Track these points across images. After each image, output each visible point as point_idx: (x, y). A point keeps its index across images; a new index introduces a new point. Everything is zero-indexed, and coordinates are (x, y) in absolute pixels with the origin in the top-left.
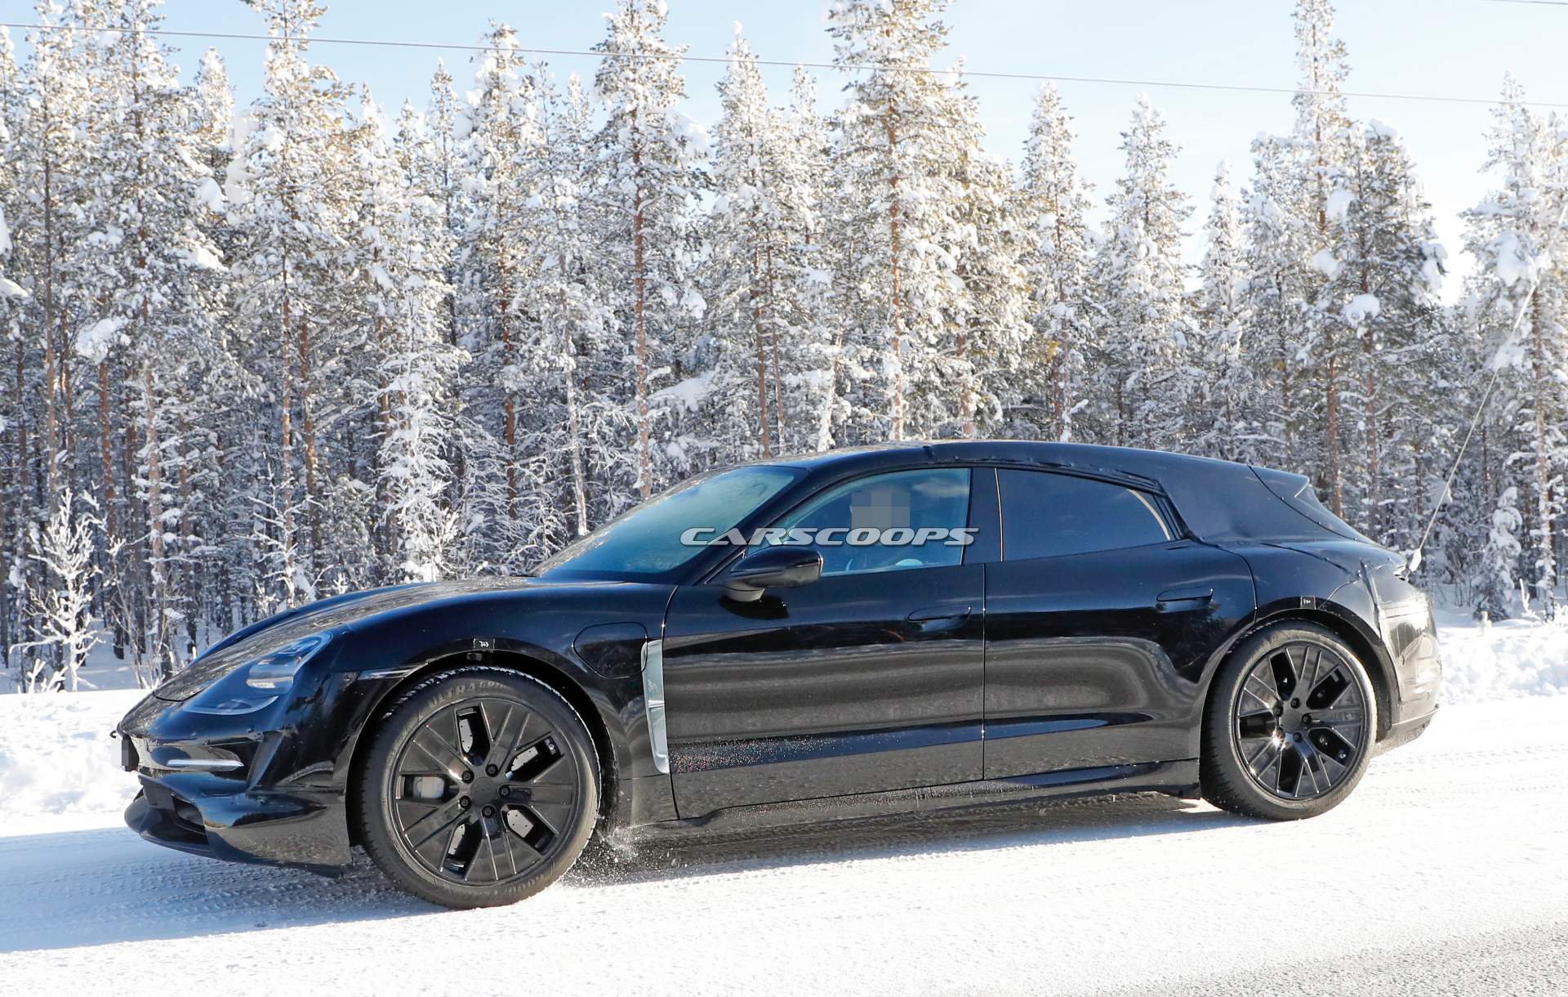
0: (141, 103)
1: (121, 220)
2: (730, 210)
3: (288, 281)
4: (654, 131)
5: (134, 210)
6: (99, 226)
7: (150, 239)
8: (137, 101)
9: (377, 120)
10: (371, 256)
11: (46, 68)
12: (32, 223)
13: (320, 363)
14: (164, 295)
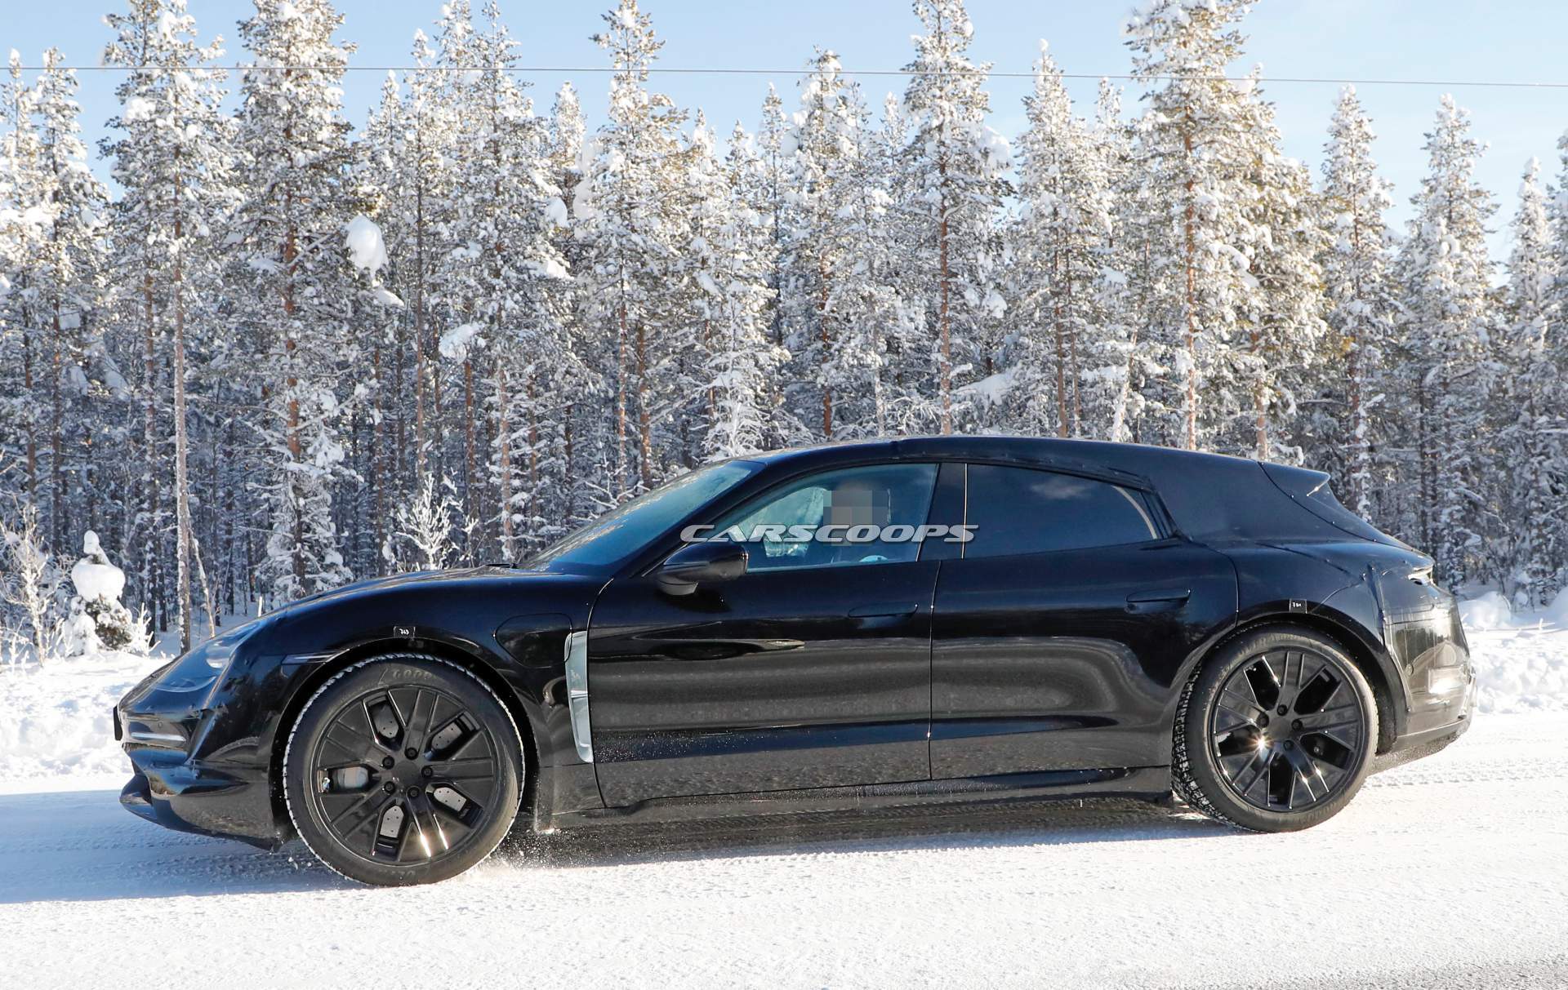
0: (499, 133)
1: (480, 237)
2: (1032, 216)
3: (625, 288)
4: (959, 144)
5: (491, 228)
6: (462, 243)
7: (505, 253)
8: (495, 131)
9: (706, 141)
10: (698, 265)
11: (420, 105)
12: (407, 241)
13: (655, 362)
14: (516, 302)
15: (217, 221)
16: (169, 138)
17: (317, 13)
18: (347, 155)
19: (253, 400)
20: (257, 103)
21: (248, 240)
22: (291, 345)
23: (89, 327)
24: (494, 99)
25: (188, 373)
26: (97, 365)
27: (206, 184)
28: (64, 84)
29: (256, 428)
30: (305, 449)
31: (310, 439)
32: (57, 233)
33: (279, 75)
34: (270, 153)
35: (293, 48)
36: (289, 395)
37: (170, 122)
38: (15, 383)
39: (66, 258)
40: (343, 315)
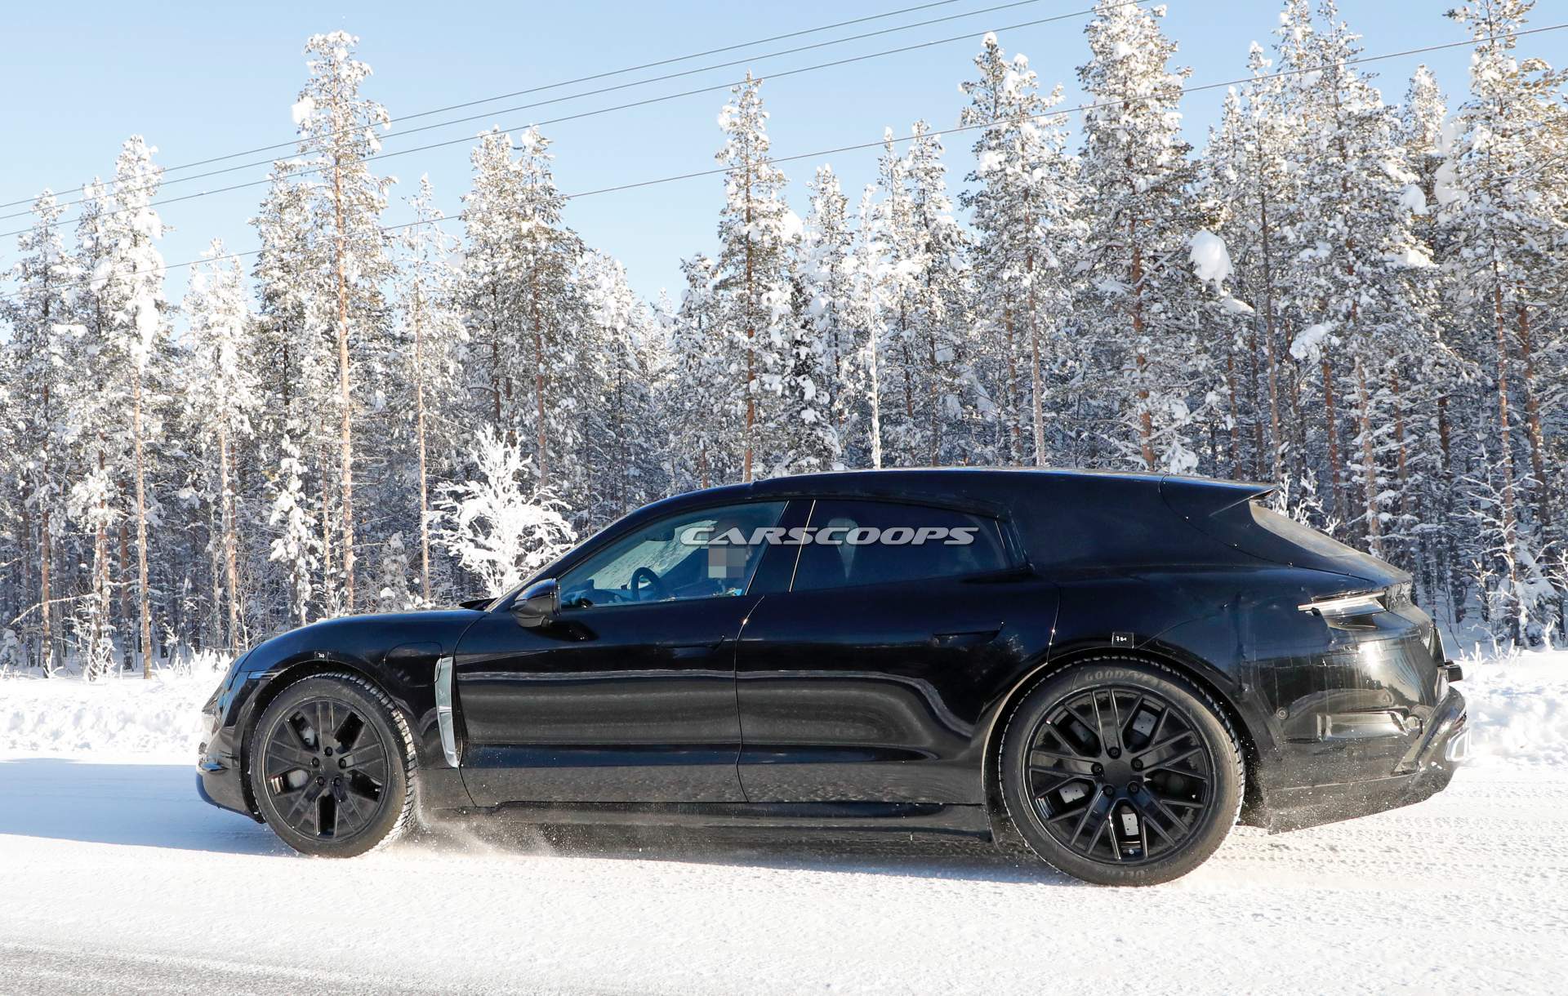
0: (1344, 129)
1: (1329, 236)
3: (1499, 270)
5: (1340, 226)
6: (1310, 243)
7: (1357, 249)
8: (1339, 128)
11: (1258, 115)
12: (1254, 248)
13: (1542, 344)
14: (1372, 297)
15: (1064, 253)
16: (1018, 183)
17: (1151, 46)
18: (1188, 175)
19: (1110, 413)
20: (1098, 139)
21: (1097, 266)
22: (1142, 360)
23: (963, 359)
24: (1336, 97)
25: (1046, 393)
26: (969, 393)
27: (1053, 220)
28: (931, 149)
29: (1111, 440)
30: (1159, 457)
31: (1162, 447)
32: (930, 279)
33: (1117, 110)
34: (1113, 183)
35: (1129, 83)
36: (1141, 407)
37: (1018, 169)
38: (900, 414)
39: (938, 302)
40: (1191, 327)
